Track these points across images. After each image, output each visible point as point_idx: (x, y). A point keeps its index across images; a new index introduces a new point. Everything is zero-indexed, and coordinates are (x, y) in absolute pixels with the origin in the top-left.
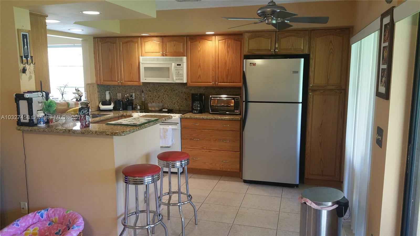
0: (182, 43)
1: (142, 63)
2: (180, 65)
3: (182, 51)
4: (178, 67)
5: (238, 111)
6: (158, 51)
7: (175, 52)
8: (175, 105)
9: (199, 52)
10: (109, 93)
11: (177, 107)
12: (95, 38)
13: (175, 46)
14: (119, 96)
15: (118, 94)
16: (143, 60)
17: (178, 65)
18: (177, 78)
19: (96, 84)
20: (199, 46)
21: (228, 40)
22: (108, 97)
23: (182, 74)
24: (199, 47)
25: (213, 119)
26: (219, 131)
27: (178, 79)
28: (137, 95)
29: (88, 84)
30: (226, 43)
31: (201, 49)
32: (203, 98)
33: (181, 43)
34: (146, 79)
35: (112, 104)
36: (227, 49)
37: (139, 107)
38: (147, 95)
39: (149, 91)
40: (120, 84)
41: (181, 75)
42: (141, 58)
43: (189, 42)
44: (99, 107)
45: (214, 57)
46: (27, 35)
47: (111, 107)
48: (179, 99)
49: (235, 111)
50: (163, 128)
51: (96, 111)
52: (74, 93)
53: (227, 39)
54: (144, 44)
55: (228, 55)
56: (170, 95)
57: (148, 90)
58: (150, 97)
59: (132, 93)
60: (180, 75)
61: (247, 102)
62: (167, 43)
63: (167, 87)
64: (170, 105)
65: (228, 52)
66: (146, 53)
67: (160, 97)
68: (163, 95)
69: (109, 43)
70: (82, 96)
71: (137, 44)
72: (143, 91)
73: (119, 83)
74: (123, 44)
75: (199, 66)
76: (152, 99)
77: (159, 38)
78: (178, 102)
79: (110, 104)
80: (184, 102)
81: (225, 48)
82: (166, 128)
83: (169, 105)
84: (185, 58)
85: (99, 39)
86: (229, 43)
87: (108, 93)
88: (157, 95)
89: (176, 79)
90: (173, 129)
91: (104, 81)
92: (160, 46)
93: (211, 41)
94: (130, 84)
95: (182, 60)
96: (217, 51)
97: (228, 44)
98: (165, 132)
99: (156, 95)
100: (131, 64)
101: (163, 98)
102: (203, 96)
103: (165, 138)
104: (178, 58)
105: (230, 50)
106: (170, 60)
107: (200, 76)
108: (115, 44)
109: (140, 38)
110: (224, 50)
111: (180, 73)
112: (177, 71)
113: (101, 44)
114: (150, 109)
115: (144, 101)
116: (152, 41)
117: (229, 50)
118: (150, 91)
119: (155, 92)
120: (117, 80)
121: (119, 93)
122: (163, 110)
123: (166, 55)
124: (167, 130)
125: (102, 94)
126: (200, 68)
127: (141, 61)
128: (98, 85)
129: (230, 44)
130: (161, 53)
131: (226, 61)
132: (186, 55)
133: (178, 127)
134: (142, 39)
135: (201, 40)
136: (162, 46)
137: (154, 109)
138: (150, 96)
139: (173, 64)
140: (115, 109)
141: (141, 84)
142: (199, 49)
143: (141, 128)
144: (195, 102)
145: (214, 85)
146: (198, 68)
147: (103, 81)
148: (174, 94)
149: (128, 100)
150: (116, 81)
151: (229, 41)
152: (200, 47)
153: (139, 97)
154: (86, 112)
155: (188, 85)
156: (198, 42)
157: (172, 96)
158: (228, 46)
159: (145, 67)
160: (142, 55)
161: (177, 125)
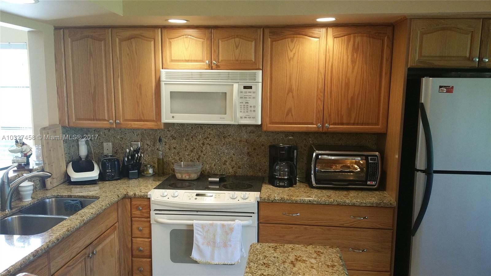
0: (254, 41)
1: (165, 84)
2: (250, 87)
3: (253, 59)
4: (246, 92)
5: (374, 183)
6: (200, 58)
7: (237, 60)
8: (225, 166)
9: (290, 61)
10: (87, 142)
11: (231, 170)
12: (57, 28)
13: (237, 47)
14: (108, 148)
15: (105, 144)
16: (168, 75)
17: (245, 87)
18: (244, 115)
19: (60, 126)
20: (291, 49)
21: (354, 37)
22: (83, 151)
23: (254, 107)
24: (291, 51)
25: (333, 204)
26: (345, 228)
27: (246, 117)
28: (146, 146)
29: (44, 128)
30: (351, 43)
31: (294, 54)
32: (295, 154)
33: (252, 41)
34: (173, 117)
35: (96, 166)
36: (353, 56)
37: (151, 171)
38: (167, 146)
39: (171, 138)
40: (114, 126)
41: (252, 109)
42: (163, 72)
43: (270, 39)
44: (69, 177)
45: (322, 71)
47: (94, 174)
48: (234, 154)
49: (369, 183)
50: (223, 226)
52: (13, 151)
53: (352, 35)
54: (170, 43)
55: (353, 68)
56: (215, 146)
57: (169, 136)
58: (173, 151)
59: (135, 141)
60: (250, 109)
61: (429, 172)
62: (220, 41)
64: (215, 165)
65: (353, 62)
66: (172, 61)
67: (195, 150)
68: (202, 145)
69: (90, 40)
70: (31, 154)
71: (152, 43)
72: (160, 139)
73: (112, 124)
74: (120, 41)
75: (290, 90)
76: (178, 153)
77: (203, 30)
78: (232, 161)
79: (92, 169)
80: (245, 159)
81: (347, 53)
82: (229, 225)
83: (213, 165)
84: (258, 74)
85: (66, 31)
86: (356, 44)
87: (84, 143)
88: (188, 146)
89: (241, 117)
90: (244, 227)
91: (77, 119)
92: (205, 48)
93: (318, 39)
94: (136, 126)
95: (254, 78)
96: (329, 60)
97: (354, 45)
98: (228, 234)
99: (186, 147)
100: (140, 85)
101: (202, 151)
102: (295, 151)
103: (225, 245)
104: (246, 73)
105: (358, 59)
106: (228, 77)
107: (290, 111)
108: (103, 43)
109: (160, 30)
110: (345, 57)
111: (249, 105)
112: (244, 100)
113: (72, 41)
114: (179, 176)
115: (163, 159)
116: (186, 37)
117: (355, 56)
118: (174, 138)
119: (184, 139)
120: (106, 118)
121: (108, 141)
122: (210, 179)
123: (218, 67)
124: (232, 229)
125: (73, 146)
126: (290, 94)
127: (163, 78)
128: (64, 127)
129: (358, 44)
130: (207, 62)
131: (349, 79)
132: (261, 68)
133: (253, 221)
134: (165, 31)
135: (295, 36)
136: (209, 49)
137: (187, 177)
138: (175, 148)
139: (236, 86)
140: (102, 177)
141: (162, 127)
142: (291, 54)
144: (278, 163)
145: (321, 130)
146: (288, 94)
148: (224, 144)
150: (105, 120)
151: (358, 39)
152: (294, 51)
153: (149, 149)
155: (265, 129)
156: (289, 39)
157: (221, 148)
158: (355, 50)
159: (171, 92)
160: (164, 67)
161: (251, 216)
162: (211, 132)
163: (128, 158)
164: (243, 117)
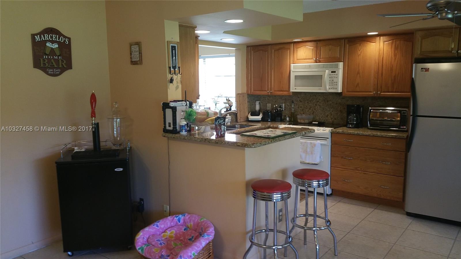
1: (293, 72)
2: (335, 72)
3: (338, 56)
4: (332, 75)
5: (405, 127)
6: (311, 57)
7: (330, 57)
8: (327, 118)
9: (358, 56)
10: (260, 103)
11: (330, 120)
12: (248, 47)
13: (330, 50)
14: (269, 106)
15: (268, 104)
16: (294, 67)
17: (332, 72)
19: (247, 94)
20: (359, 49)
21: (396, 41)
22: (257, 108)
23: (337, 82)
24: (359, 51)
25: (371, 135)
26: (378, 150)
27: (332, 88)
28: (287, 106)
29: (239, 94)
30: (394, 44)
31: (361, 52)
32: (361, 110)
33: (338, 47)
34: (296, 89)
35: (261, 114)
36: (395, 52)
37: (288, 119)
38: (297, 106)
39: (299, 101)
40: (270, 94)
41: (335, 84)
42: (292, 65)
43: (348, 45)
44: (248, 118)
45: (377, 61)
46: (175, 46)
47: (259, 118)
48: (332, 111)
49: (401, 127)
50: (311, 143)
51: (244, 122)
52: (224, 103)
53: (394, 40)
54: (297, 50)
55: (395, 59)
56: (322, 107)
57: (298, 100)
58: (300, 108)
59: (282, 103)
60: (334, 84)
61: (415, 116)
62: (322, 47)
63: (319, 97)
64: (322, 117)
65: (395, 55)
66: (298, 59)
67: (311, 109)
68: (315, 106)
69: (261, 51)
71: (289, 51)
72: (293, 102)
73: (268, 93)
74: (275, 51)
75: (358, 73)
76: (303, 110)
77: (313, 43)
78: (331, 115)
79: (259, 115)
80: (339, 114)
81: (391, 50)
82: (314, 143)
83: (321, 117)
84: (341, 64)
85: (252, 48)
86: (397, 45)
87: (258, 103)
88: (308, 106)
89: (330, 88)
90: (321, 145)
92: (314, 52)
93: (375, 43)
94: (279, 94)
95: (337, 66)
96: (381, 55)
97: (395, 46)
98: (313, 147)
99: (307, 106)
100: (282, 73)
101: (315, 109)
102: (362, 108)
103: (312, 153)
104: (333, 64)
105: (398, 54)
106: (323, 67)
107: (358, 84)
108: (267, 53)
109: (292, 44)
110: (390, 53)
111: (334, 81)
112: (331, 79)
113: (254, 52)
114: (299, 121)
115: (294, 113)
116: (305, 47)
117: (396, 52)
118: (301, 102)
119: (306, 102)
120: (266, 90)
121: (269, 103)
122: (313, 123)
123: (320, 62)
124: (315, 145)
125: (253, 105)
126: (358, 75)
127: (292, 69)
128: (248, 95)
129: (398, 45)
130: (314, 59)
131: (392, 66)
132: (343, 61)
133: (328, 142)
134: (295, 44)
135: (362, 42)
136: (316, 52)
137: (303, 122)
138: (301, 107)
139: (327, 71)
140: (263, 120)
141: (291, 94)
142: (359, 53)
143: (274, 140)
144: (351, 115)
145: (376, 95)
146: (357, 75)
147: (254, 91)
148: (327, 105)
149: (276, 110)
150: (266, 91)
151: (398, 42)
152: (361, 51)
153: (288, 108)
154: (222, 122)
155: (343, 95)
156: (358, 44)
157: (325, 107)
158: (396, 48)
159: (295, 76)
160: (294, 63)
161: (326, 140)
162: (320, 98)
163: (276, 111)
164: (331, 88)
